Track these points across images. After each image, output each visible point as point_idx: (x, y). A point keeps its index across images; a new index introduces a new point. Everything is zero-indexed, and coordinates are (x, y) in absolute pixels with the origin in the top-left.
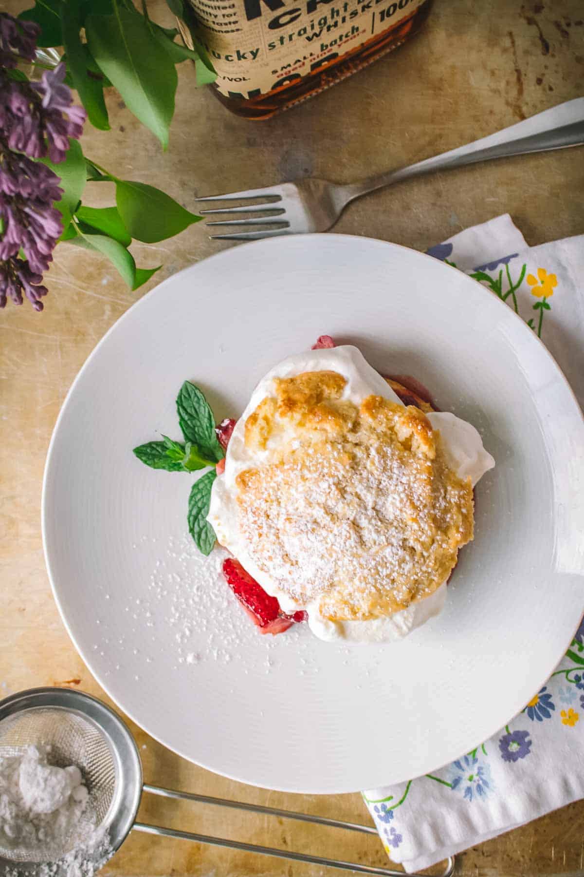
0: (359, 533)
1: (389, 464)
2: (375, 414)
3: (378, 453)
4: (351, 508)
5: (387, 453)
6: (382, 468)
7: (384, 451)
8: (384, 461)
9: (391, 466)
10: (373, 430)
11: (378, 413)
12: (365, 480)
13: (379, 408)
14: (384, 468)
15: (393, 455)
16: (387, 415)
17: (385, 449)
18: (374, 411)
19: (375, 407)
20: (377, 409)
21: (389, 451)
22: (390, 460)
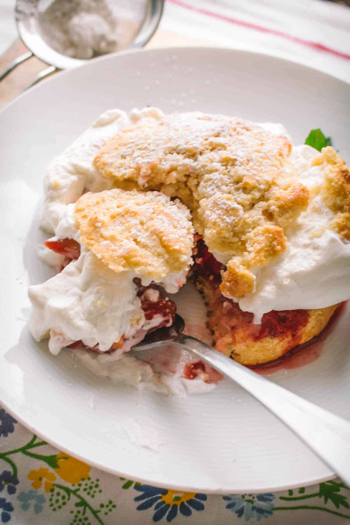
0: (183, 154)
1: (217, 212)
2: (267, 234)
3: (233, 209)
4: (206, 159)
5: (227, 217)
6: (218, 203)
7: (231, 215)
8: (223, 208)
9: (215, 212)
10: (255, 224)
11: (266, 237)
12: (219, 184)
13: (271, 242)
14: (218, 205)
15: (223, 220)
16: (259, 243)
17: (232, 218)
18: (271, 235)
19: (275, 239)
20: (270, 240)
21: (228, 220)
22: (220, 215)
